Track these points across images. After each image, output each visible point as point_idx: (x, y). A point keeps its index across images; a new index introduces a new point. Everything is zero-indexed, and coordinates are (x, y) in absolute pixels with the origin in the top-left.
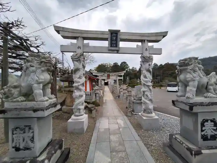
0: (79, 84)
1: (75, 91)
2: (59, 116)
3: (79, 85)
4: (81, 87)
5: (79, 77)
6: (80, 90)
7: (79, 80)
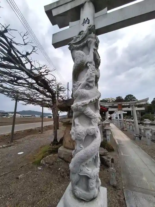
0: (87, 101)
1: (76, 121)
2: (53, 164)
3: (85, 105)
4: (90, 111)
5: (87, 85)
6: (89, 118)
7: (86, 91)
